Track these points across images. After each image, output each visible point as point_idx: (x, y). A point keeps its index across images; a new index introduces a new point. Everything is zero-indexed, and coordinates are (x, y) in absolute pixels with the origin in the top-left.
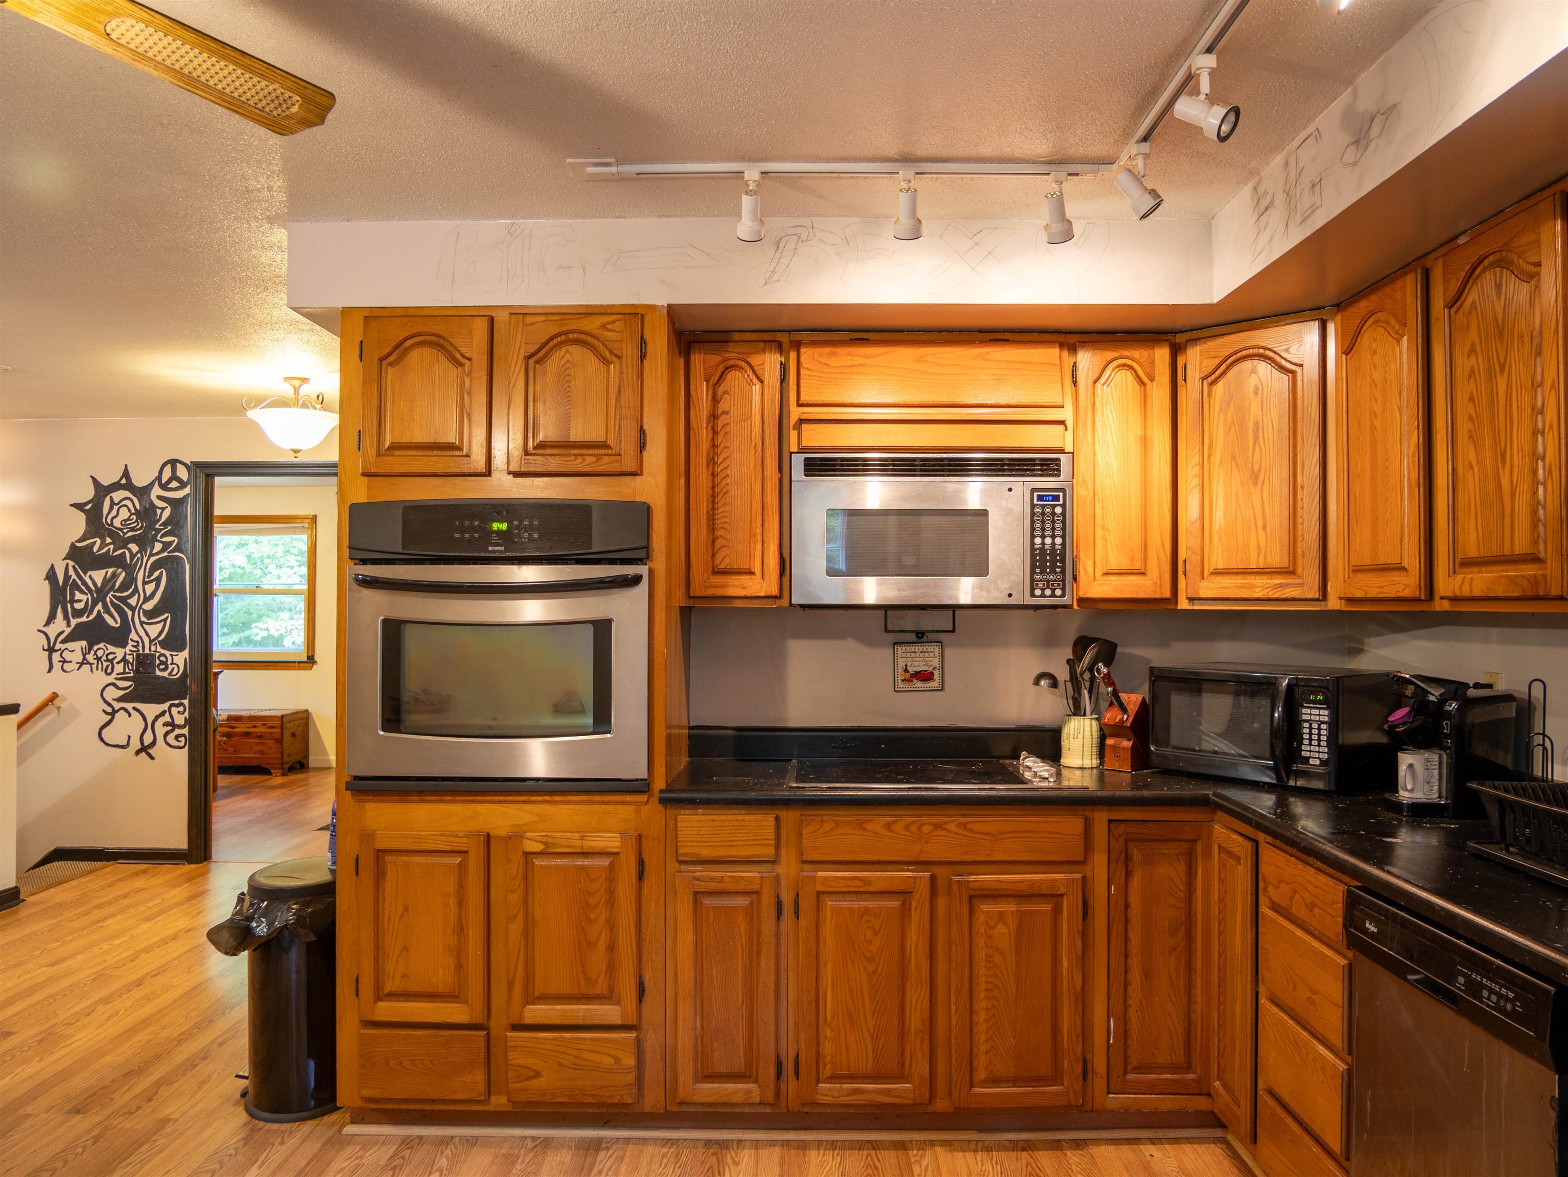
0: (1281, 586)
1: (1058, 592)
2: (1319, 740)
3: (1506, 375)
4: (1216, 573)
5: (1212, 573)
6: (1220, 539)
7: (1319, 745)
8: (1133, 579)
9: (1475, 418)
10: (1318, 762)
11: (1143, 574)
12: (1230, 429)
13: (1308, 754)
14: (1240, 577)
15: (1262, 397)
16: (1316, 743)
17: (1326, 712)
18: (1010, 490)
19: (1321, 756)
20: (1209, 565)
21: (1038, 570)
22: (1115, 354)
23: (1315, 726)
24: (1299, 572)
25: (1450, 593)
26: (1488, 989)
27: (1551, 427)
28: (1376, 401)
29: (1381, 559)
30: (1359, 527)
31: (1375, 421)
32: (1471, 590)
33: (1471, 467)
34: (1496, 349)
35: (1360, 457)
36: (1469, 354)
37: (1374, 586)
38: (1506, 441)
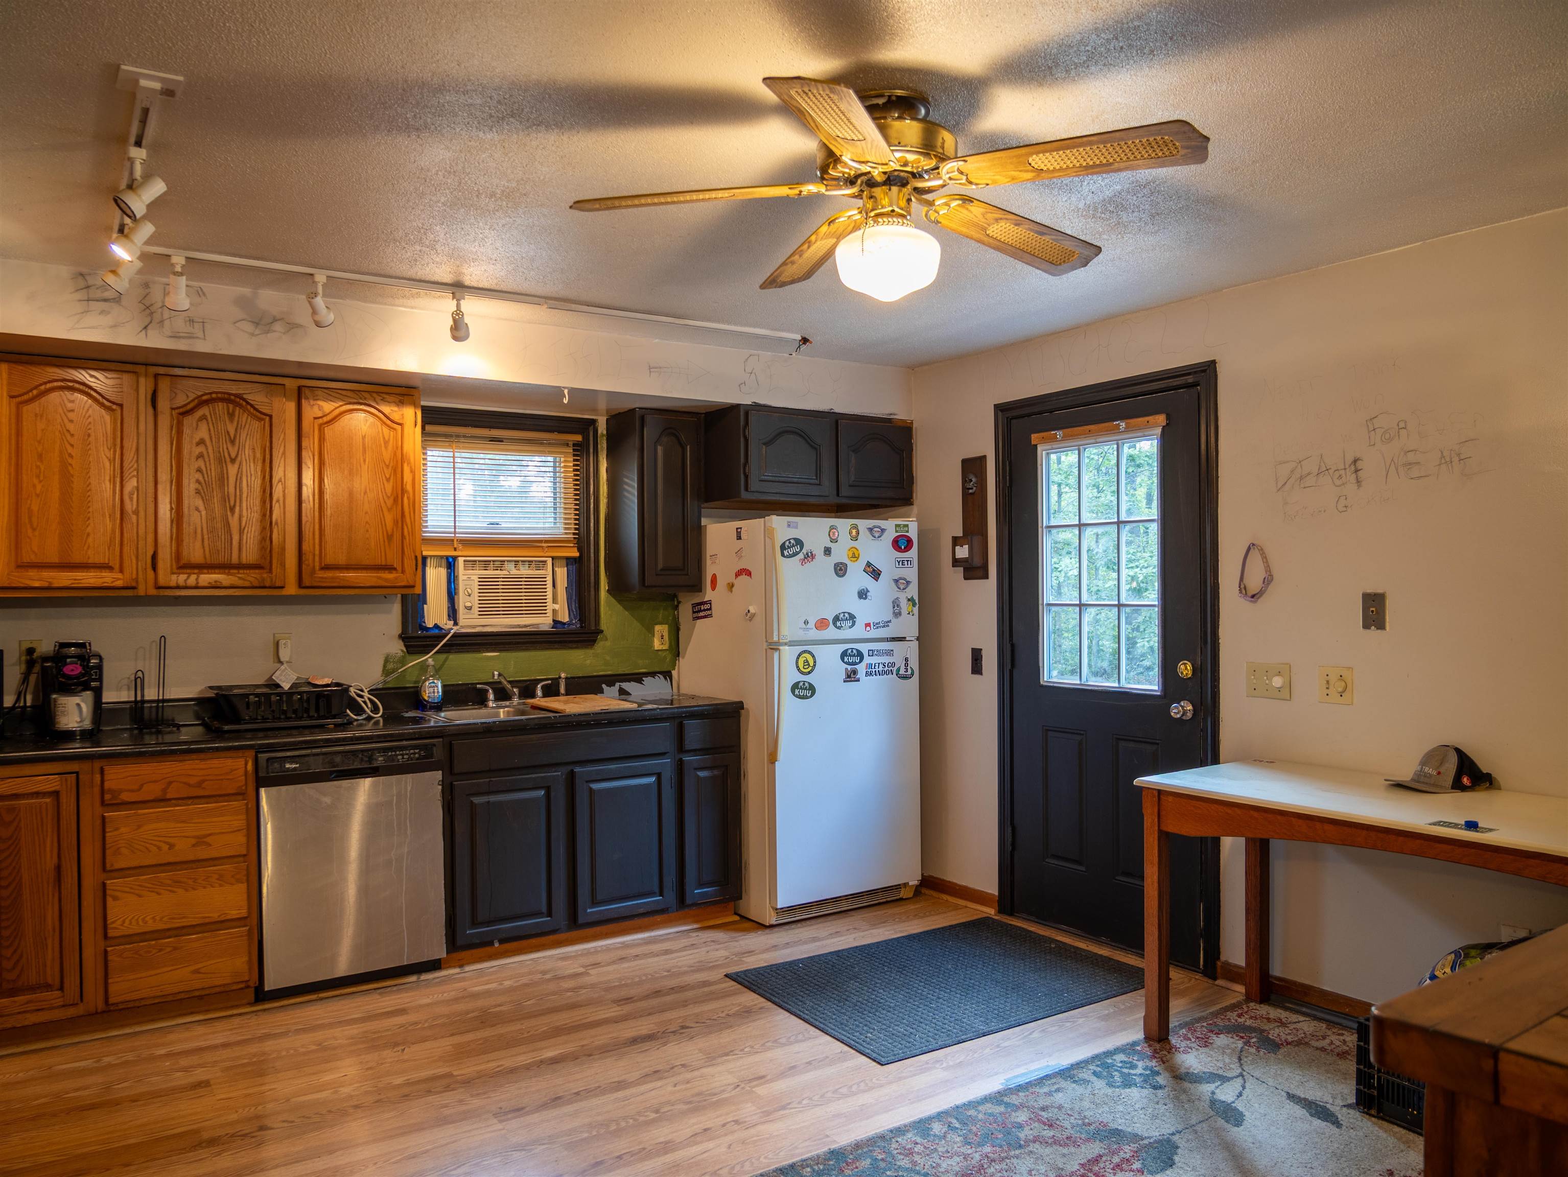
3: (236, 466)
9: (203, 482)
25: (173, 584)
26: (401, 755)
27: (278, 501)
28: (72, 446)
29: (77, 558)
30: (37, 533)
31: (70, 460)
32: (198, 583)
33: (197, 509)
34: (227, 449)
35: (40, 482)
36: (198, 444)
37: (64, 578)
38: (235, 502)
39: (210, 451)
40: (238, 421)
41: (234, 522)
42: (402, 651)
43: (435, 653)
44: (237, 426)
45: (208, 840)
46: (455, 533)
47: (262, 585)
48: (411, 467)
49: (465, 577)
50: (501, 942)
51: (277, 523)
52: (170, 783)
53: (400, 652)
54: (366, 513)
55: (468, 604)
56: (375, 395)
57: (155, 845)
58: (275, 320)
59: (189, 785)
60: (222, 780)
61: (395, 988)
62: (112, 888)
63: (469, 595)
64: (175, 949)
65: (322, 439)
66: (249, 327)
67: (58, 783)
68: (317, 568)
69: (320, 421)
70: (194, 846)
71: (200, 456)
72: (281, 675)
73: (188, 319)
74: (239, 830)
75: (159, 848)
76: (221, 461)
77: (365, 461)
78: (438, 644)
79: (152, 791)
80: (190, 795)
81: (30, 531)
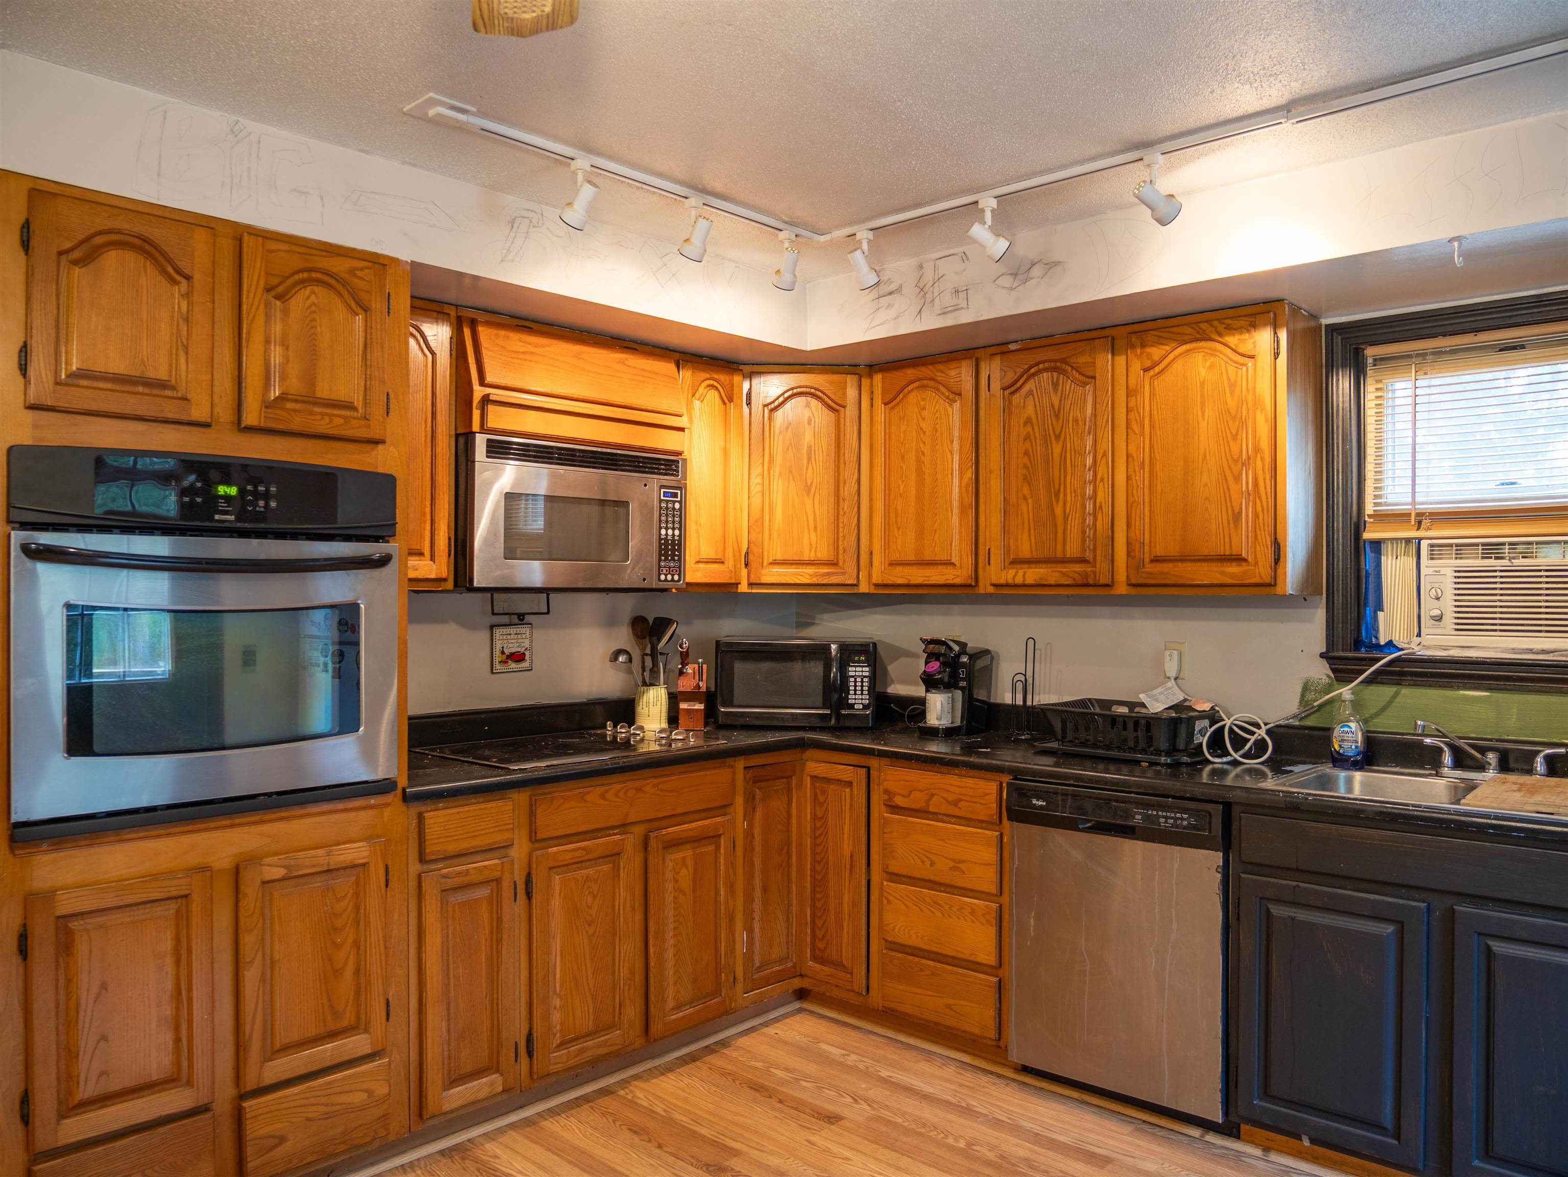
0: (828, 574)
1: (676, 577)
2: (862, 690)
3: (1061, 442)
4: (775, 563)
5: (771, 564)
6: (779, 536)
7: (862, 694)
8: (716, 566)
9: (1030, 466)
10: (861, 707)
11: (723, 563)
12: (788, 449)
13: (853, 701)
14: (794, 566)
15: (814, 428)
16: (860, 692)
17: (867, 669)
18: (645, 485)
19: (864, 702)
20: (768, 557)
21: (663, 558)
22: (708, 376)
23: (859, 679)
24: (841, 563)
25: (1003, 581)
26: (1163, 817)
27: (1102, 480)
28: (924, 443)
29: (928, 556)
30: (900, 532)
31: (923, 458)
32: (1024, 580)
33: (1025, 498)
34: (1052, 425)
35: (903, 481)
36: (1025, 424)
37: (918, 576)
38: (1060, 485)
39: (1036, 431)
40: (1062, 391)
41: (1058, 510)
42: (1328, 676)
43: (1361, 682)
44: (1061, 397)
45: (962, 866)
46: (1414, 502)
47: (1085, 582)
48: (1266, 415)
49: (1430, 571)
50: (1313, 1141)
51: (1101, 507)
52: (932, 795)
53: (1325, 677)
54: (1206, 485)
55: (1436, 612)
56: (1216, 323)
57: (919, 858)
58: (1033, 264)
59: (948, 802)
60: (976, 803)
61: (1163, 1133)
62: (887, 890)
63: (1438, 599)
64: (933, 974)
65: (1152, 395)
66: (1006, 281)
67: (851, 775)
68: (1147, 561)
69: (1152, 373)
70: (950, 868)
71: (1027, 438)
72: (1161, 693)
73: (954, 290)
74: (990, 865)
75: (923, 862)
76: (1046, 441)
77: (1203, 415)
78: (1366, 671)
79: (917, 800)
80: (948, 812)
81: (896, 530)
